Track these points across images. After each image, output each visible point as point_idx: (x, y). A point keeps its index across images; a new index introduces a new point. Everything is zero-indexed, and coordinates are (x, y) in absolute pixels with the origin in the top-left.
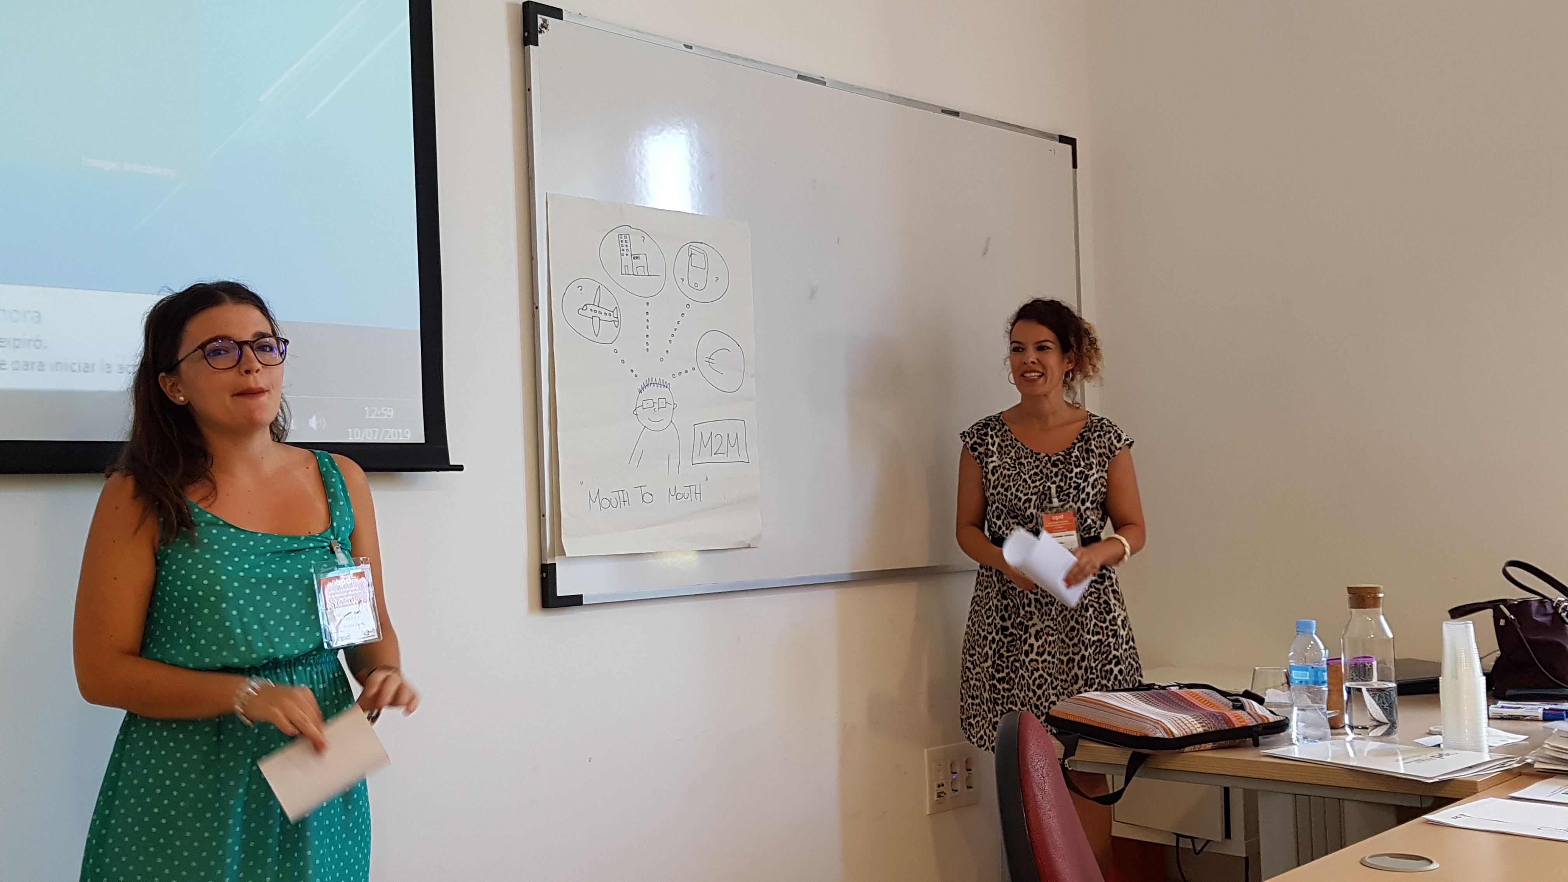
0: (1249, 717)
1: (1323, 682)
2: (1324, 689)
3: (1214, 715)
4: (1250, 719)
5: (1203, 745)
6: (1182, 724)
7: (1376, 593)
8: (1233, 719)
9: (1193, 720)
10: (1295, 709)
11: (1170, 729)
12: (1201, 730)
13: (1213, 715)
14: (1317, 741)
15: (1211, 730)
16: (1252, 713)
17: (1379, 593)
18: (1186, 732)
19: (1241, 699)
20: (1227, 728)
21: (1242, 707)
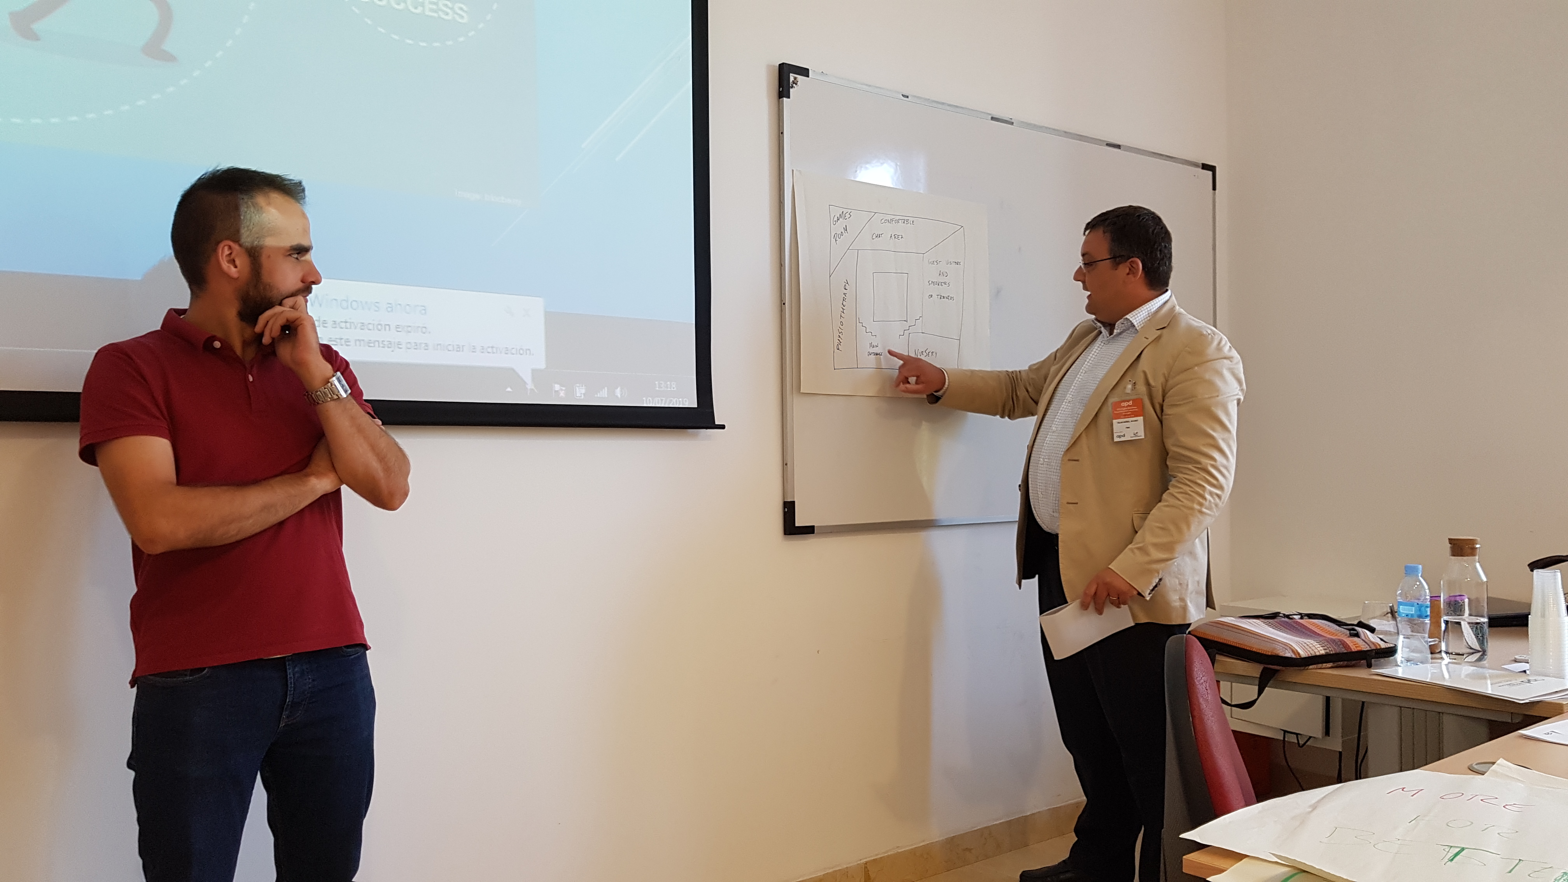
0: (1364, 643)
1: (1427, 616)
2: (1427, 621)
3: (1335, 640)
4: (1364, 645)
5: (1324, 665)
6: (1307, 647)
7: (1474, 544)
8: (1351, 645)
9: (1316, 644)
10: (1401, 637)
11: (1297, 651)
12: (1323, 652)
13: (1333, 641)
14: (1418, 663)
15: (1331, 653)
16: (1366, 640)
17: (1476, 544)
18: (1311, 653)
19: (1357, 628)
20: (1346, 651)
21: (1357, 635)
